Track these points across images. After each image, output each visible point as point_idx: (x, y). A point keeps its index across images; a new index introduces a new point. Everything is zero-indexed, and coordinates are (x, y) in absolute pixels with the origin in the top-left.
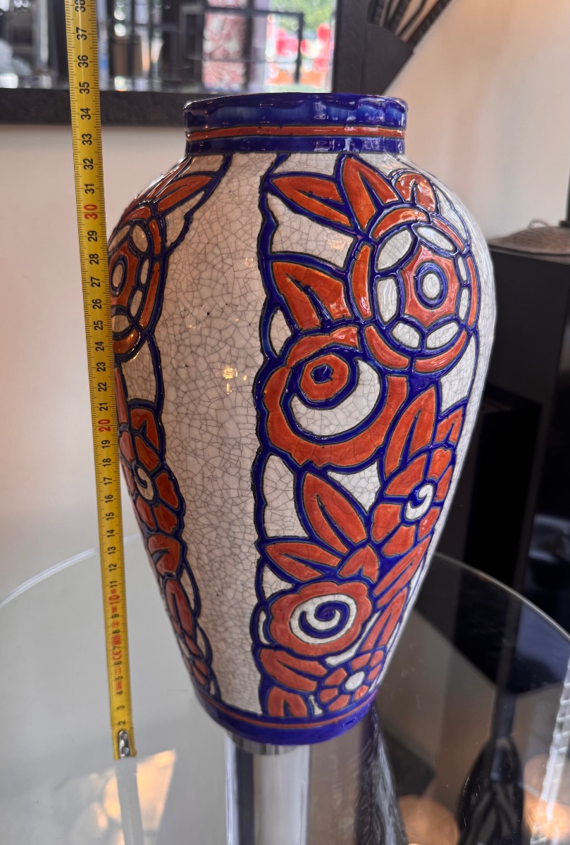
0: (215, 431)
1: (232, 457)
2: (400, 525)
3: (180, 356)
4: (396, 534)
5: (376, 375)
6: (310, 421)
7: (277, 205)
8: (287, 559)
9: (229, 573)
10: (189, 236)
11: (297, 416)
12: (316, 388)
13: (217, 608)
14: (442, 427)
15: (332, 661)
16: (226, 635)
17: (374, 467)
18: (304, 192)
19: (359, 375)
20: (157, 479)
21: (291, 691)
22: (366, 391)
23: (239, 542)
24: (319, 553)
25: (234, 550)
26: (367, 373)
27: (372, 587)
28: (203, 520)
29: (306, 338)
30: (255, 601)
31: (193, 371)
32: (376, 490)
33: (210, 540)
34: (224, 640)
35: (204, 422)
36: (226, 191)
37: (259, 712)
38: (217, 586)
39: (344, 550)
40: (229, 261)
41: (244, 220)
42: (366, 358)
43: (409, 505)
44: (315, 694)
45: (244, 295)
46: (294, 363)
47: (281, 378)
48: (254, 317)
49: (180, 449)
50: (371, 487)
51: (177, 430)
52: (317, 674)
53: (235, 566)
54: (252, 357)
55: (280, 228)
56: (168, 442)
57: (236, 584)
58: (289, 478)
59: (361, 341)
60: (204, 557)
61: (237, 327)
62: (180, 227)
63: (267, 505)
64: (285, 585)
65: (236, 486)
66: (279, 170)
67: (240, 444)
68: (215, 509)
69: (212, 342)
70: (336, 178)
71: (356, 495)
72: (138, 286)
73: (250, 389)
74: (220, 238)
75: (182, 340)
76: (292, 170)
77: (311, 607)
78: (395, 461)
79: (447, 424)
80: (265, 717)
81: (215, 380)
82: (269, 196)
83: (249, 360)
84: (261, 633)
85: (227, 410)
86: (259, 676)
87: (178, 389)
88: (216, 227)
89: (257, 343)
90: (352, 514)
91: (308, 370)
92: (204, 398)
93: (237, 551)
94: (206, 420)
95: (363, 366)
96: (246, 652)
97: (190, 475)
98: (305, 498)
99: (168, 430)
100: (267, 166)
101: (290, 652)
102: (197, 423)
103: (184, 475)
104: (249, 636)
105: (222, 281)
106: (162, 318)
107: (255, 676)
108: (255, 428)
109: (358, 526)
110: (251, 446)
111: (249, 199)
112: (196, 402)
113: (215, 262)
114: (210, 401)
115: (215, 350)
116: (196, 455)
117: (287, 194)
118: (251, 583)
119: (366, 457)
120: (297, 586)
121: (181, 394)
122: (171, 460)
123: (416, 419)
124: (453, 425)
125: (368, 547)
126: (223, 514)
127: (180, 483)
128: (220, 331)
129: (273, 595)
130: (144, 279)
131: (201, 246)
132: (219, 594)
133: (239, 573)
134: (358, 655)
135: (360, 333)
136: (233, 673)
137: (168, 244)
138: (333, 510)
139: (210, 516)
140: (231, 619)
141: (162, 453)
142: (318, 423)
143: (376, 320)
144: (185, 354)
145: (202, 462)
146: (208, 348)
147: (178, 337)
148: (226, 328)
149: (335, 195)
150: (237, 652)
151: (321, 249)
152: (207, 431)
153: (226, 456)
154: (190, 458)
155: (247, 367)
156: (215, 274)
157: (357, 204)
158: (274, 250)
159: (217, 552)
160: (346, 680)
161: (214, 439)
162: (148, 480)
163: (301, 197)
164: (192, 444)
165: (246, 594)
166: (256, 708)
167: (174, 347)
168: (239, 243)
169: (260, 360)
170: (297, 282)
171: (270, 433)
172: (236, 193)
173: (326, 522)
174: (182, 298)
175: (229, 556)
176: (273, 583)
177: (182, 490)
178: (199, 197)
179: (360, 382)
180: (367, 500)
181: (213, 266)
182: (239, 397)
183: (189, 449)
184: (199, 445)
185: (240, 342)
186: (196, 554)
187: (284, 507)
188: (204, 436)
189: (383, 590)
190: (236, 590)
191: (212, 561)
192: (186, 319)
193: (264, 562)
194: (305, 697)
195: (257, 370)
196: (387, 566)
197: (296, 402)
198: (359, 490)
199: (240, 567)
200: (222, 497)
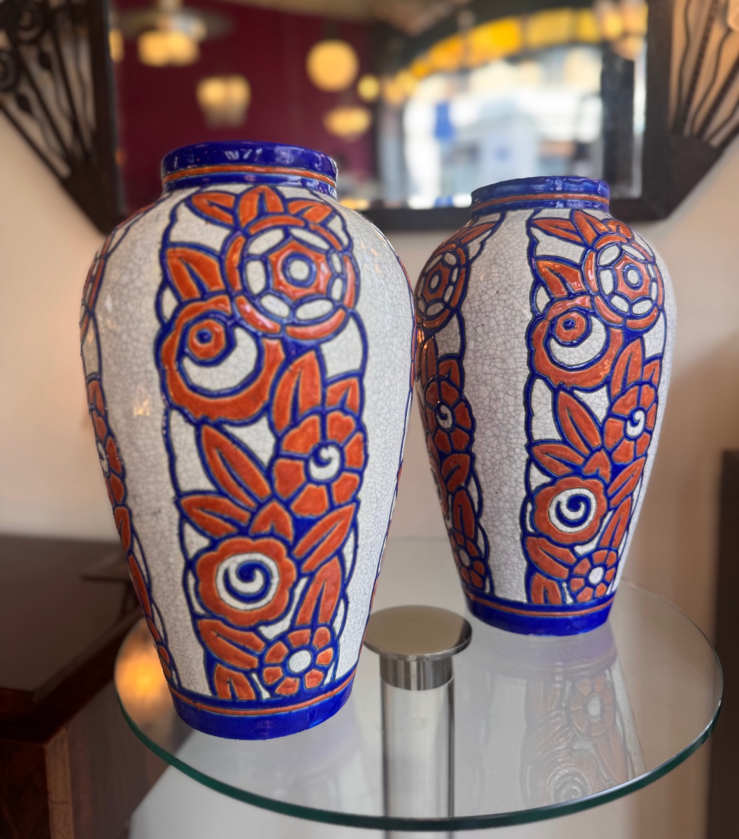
0: (499, 365)
1: (511, 382)
2: (623, 438)
3: (478, 320)
4: (621, 445)
5: (603, 327)
6: (562, 355)
7: (537, 233)
8: (547, 458)
9: (506, 472)
10: (484, 252)
11: (554, 352)
12: (565, 334)
13: (495, 504)
14: (647, 369)
15: (580, 550)
16: (501, 528)
17: (604, 389)
18: (552, 226)
19: (592, 326)
20: (455, 410)
21: (549, 577)
22: (597, 336)
23: (513, 446)
24: (569, 453)
25: (510, 453)
26: (597, 325)
27: (607, 487)
28: (489, 433)
29: (558, 303)
30: (523, 494)
31: (486, 328)
32: (606, 406)
33: (492, 448)
34: (500, 533)
35: (493, 360)
36: (505, 229)
37: (525, 601)
38: (496, 485)
39: (587, 451)
40: (510, 262)
41: (518, 241)
42: (596, 316)
43: (629, 424)
44: (567, 581)
45: (520, 280)
46: (551, 318)
47: (542, 328)
48: (526, 291)
50: (603, 404)
51: (474, 369)
52: (569, 561)
53: (510, 466)
54: (525, 315)
55: (540, 244)
56: (467, 379)
57: (510, 481)
58: (549, 395)
59: (593, 305)
60: (488, 463)
61: (516, 298)
62: (478, 248)
63: (533, 415)
64: (546, 479)
65: (513, 403)
66: (536, 217)
67: (516, 372)
68: (497, 422)
69: (499, 308)
70: (571, 219)
71: (593, 409)
72: (450, 283)
73: (524, 335)
74: (504, 251)
75: (480, 309)
76: (544, 217)
77: (563, 498)
78: (618, 387)
79: (650, 368)
80: (528, 606)
81: (501, 332)
82: (532, 229)
83: (523, 317)
84: (528, 523)
85: (508, 350)
86: (525, 563)
87: (476, 341)
88: (501, 246)
89: (528, 306)
90: (590, 423)
91: (560, 322)
92: (493, 344)
93: (512, 453)
94: (494, 358)
95: (594, 320)
96: (516, 541)
97: (481, 400)
98: (559, 409)
99: (467, 370)
100: (528, 215)
101: (549, 539)
102: (488, 362)
103: (477, 401)
104: (519, 526)
106: (466, 299)
107: (522, 564)
108: (526, 360)
109: (595, 434)
111: (520, 231)
112: (488, 348)
113: (501, 263)
114: (497, 345)
115: (501, 313)
116: (486, 385)
117: (543, 227)
118: (522, 479)
119: (599, 381)
120: (554, 481)
121: (478, 344)
122: (468, 392)
123: (630, 359)
124: (654, 370)
125: (603, 451)
126: (503, 425)
127: (473, 408)
128: (505, 301)
129: (537, 488)
130: (454, 278)
131: (492, 256)
132: (498, 491)
133: (513, 472)
134: (597, 548)
135: (592, 301)
136: (505, 564)
137: (471, 258)
138: (579, 420)
139: (494, 429)
140: (505, 512)
141: (460, 390)
142: (567, 356)
143: (600, 292)
144: (482, 318)
145: (490, 388)
146: (497, 312)
147: (477, 309)
148: (508, 299)
149: (571, 227)
150: (509, 542)
151: (565, 253)
152: (495, 366)
153: (507, 382)
154: (482, 388)
155: (522, 322)
156: (501, 269)
157: (585, 231)
158: (537, 255)
159: (498, 457)
160: (590, 571)
161: (500, 371)
162: (449, 412)
163: (551, 229)
164: (484, 377)
165: (518, 489)
166: (522, 597)
167: (474, 315)
169: (529, 316)
170: (552, 271)
171: (536, 364)
172: (511, 229)
173: (573, 428)
174: (480, 285)
175: (506, 458)
176: (538, 478)
177: (474, 413)
178: (488, 233)
179: (593, 330)
180: (601, 413)
181: (500, 266)
182: (517, 341)
183: (482, 381)
184: (489, 377)
185: (517, 306)
186: (482, 462)
187: (545, 417)
188: (492, 370)
189: (614, 491)
190: (510, 486)
191: (494, 464)
192: (482, 297)
193: (531, 460)
194: (560, 583)
195: (528, 323)
196: (617, 470)
197: (553, 342)
198: (595, 406)
199: (514, 466)
200: (503, 413)
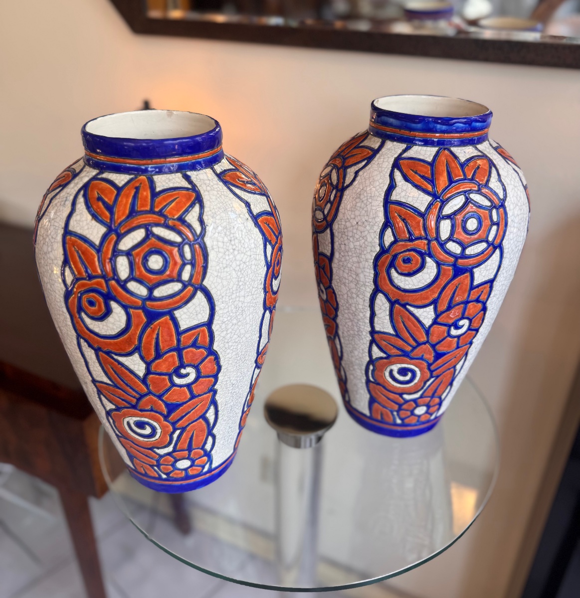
0: (354, 276)
1: (361, 290)
2: (447, 337)
3: (342, 239)
4: (444, 341)
5: (435, 265)
6: (399, 281)
7: (398, 175)
8: (384, 343)
9: (356, 343)
10: (356, 183)
11: (393, 278)
12: (403, 266)
13: (350, 358)
14: (474, 292)
15: (406, 397)
16: (353, 372)
17: (432, 307)
18: (413, 171)
19: (426, 263)
20: (328, 291)
21: (384, 407)
22: (429, 271)
23: (362, 330)
24: (400, 343)
25: (359, 333)
26: (430, 263)
27: (429, 365)
28: (346, 315)
29: (401, 243)
30: (368, 359)
31: (347, 247)
32: (433, 318)
33: (348, 326)
34: (353, 374)
35: (350, 271)
36: (376, 163)
37: (368, 414)
38: (351, 348)
39: (414, 344)
40: (370, 200)
41: (381, 181)
42: (430, 256)
43: (452, 328)
44: (398, 411)
45: (374, 218)
46: (393, 254)
47: (386, 258)
48: (378, 228)
49: (338, 281)
50: (430, 316)
51: (338, 272)
52: (398, 402)
53: (359, 340)
54: (374, 247)
55: (397, 188)
56: (334, 276)
57: (359, 349)
58: (387, 305)
59: (429, 248)
60: (345, 333)
61: (369, 232)
62: (352, 177)
63: (376, 315)
64: (383, 355)
65: (362, 304)
66: (405, 155)
67: (365, 285)
68: (352, 312)
69: (357, 237)
70: (432, 164)
71: (421, 319)
72: (329, 201)
73: (372, 261)
74: (368, 188)
75: (344, 232)
76: (411, 156)
77: (395, 368)
78: (444, 306)
79: (478, 291)
80: (370, 418)
81: (356, 254)
82: (396, 170)
83: (373, 248)
84: (370, 375)
85: (361, 268)
86: (368, 396)
87: (340, 253)
88: (367, 182)
89: (377, 241)
90: (419, 328)
91: (400, 257)
92: (351, 260)
93: (361, 334)
95: (428, 259)
96: (363, 382)
97: (342, 294)
98: (394, 316)
99: (334, 270)
100: (400, 151)
101: (384, 387)
102: (347, 271)
103: (339, 293)
104: (364, 375)
105: (365, 209)
106: (337, 220)
107: (366, 395)
108: (372, 279)
109: (422, 334)
110: (370, 287)
111: (386, 170)
112: (347, 262)
113: (364, 199)
114: (353, 262)
115: (358, 240)
116: (345, 285)
117: (404, 171)
118: (367, 350)
119: (427, 302)
120: (388, 357)
121: (341, 256)
122: (334, 284)
123: (457, 287)
124: (482, 292)
125: (427, 345)
126: (355, 315)
127: (337, 296)
128: (361, 232)
129: (376, 358)
131: (359, 190)
132: (351, 352)
133: (361, 344)
134: (421, 397)
135: (429, 244)
136: (356, 392)
137: (345, 185)
138: (409, 324)
139: (349, 315)
140: (356, 365)
141: (331, 280)
142: (403, 282)
143: (437, 238)
144: (345, 239)
145: (348, 289)
146: (355, 239)
147: (342, 230)
148: (364, 231)
149: (428, 174)
150: (358, 381)
151: (414, 201)
152: (351, 276)
153: (358, 289)
154: (343, 286)
155: (371, 251)
156: (363, 205)
157: (439, 179)
158: (391, 199)
159: (352, 332)
160: (415, 408)
161: (354, 280)
162: (324, 290)
163: (410, 173)
164: (344, 280)
165: (364, 355)
166: (366, 412)
167: (340, 234)
168: (376, 192)
169: (378, 249)
170: (400, 216)
171: (379, 283)
172: (381, 165)
173: (404, 329)
174: (347, 213)
175: (357, 335)
176: (377, 353)
177: (338, 300)
178: (364, 163)
179: (426, 267)
180: (427, 322)
181: (363, 201)
182: (367, 263)
183: (342, 282)
184: (347, 281)
185: (369, 239)
186: (342, 331)
187: (384, 318)
188: (349, 278)
189: (436, 367)
190: (359, 352)
191: (349, 336)
192: (347, 223)
193: (372, 342)
194: (392, 412)
195: (376, 253)
196: (438, 356)
197: (393, 271)
198: (423, 317)
199: (362, 341)
200: (355, 307)
